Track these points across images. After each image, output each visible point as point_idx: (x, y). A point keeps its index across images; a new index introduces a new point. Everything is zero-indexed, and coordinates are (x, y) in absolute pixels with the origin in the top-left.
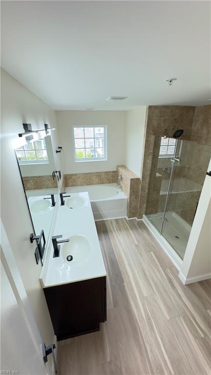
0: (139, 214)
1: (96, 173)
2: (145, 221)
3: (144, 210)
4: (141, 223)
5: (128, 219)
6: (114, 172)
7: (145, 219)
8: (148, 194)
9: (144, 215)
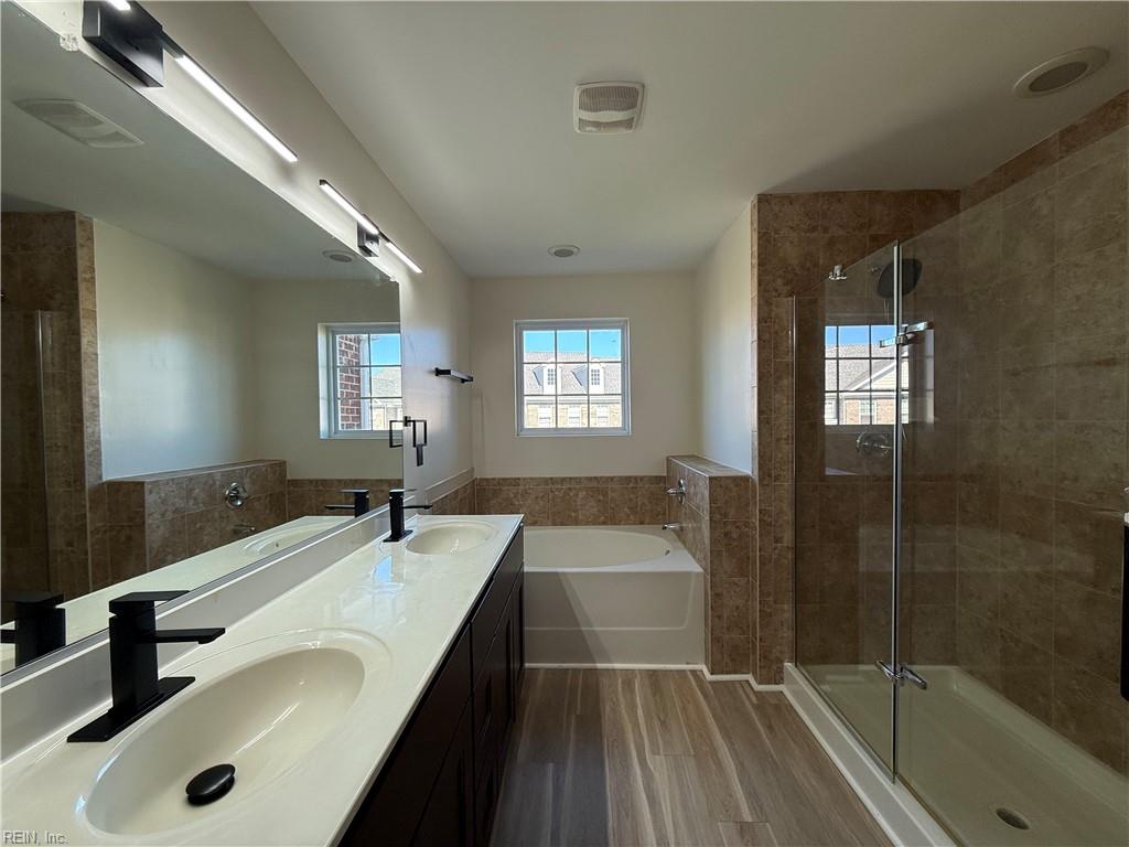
0: (764, 657)
1: (590, 479)
2: (798, 694)
3: (787, 634)
4: (777, 707)
5: (709, 677)
6: (659, 479)
7: (796, 687)
8: (798, 553)
9: (788, 665)
